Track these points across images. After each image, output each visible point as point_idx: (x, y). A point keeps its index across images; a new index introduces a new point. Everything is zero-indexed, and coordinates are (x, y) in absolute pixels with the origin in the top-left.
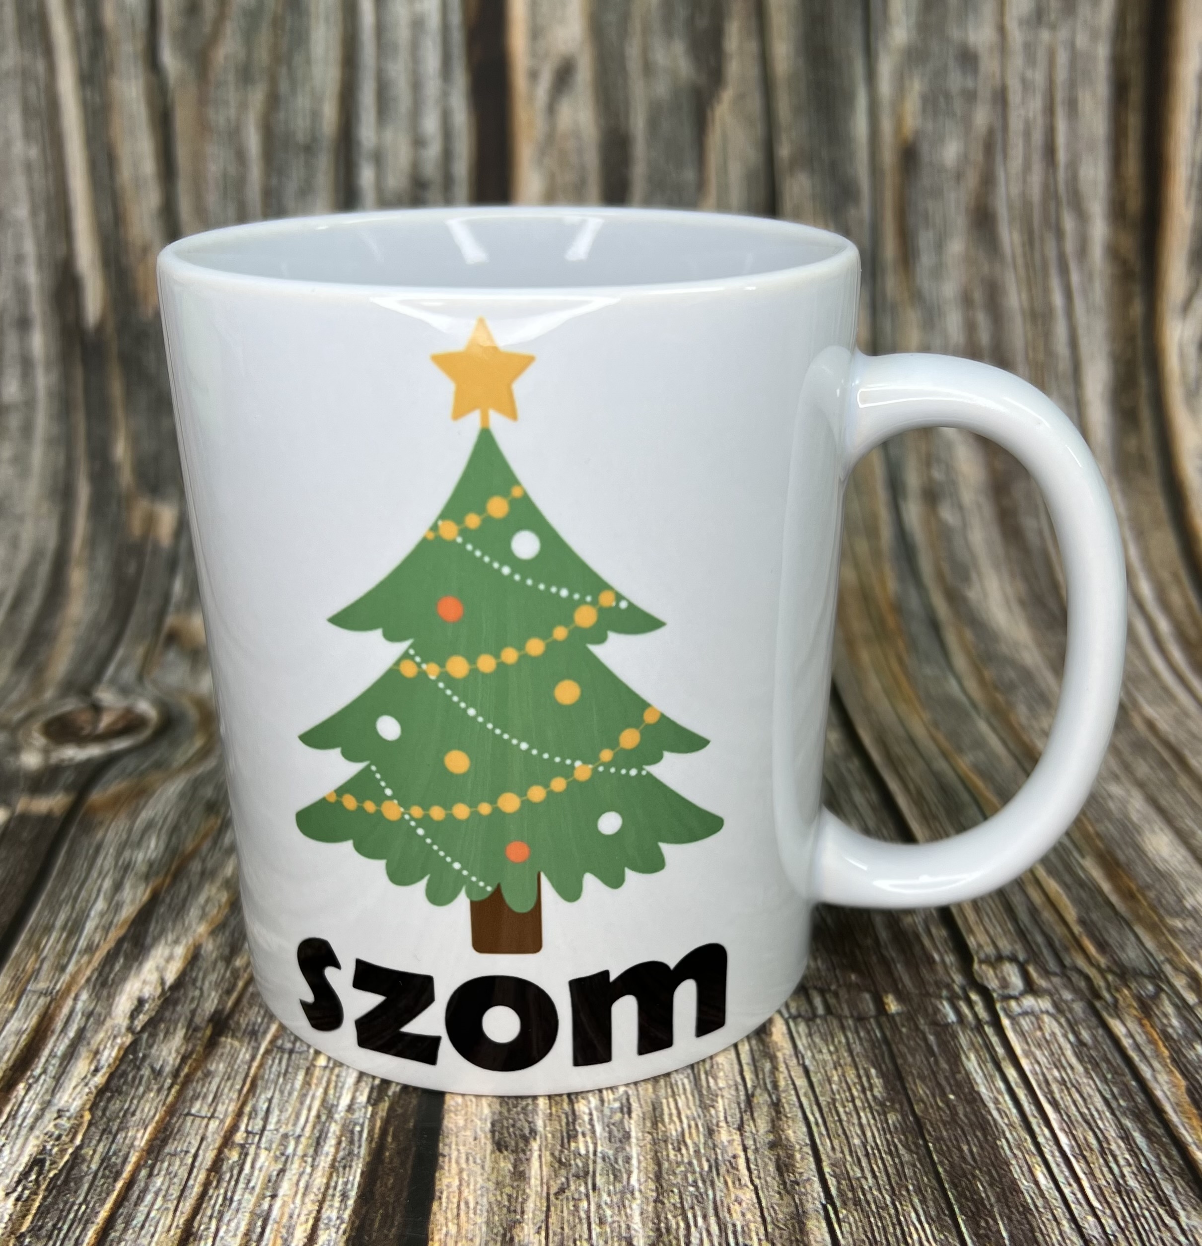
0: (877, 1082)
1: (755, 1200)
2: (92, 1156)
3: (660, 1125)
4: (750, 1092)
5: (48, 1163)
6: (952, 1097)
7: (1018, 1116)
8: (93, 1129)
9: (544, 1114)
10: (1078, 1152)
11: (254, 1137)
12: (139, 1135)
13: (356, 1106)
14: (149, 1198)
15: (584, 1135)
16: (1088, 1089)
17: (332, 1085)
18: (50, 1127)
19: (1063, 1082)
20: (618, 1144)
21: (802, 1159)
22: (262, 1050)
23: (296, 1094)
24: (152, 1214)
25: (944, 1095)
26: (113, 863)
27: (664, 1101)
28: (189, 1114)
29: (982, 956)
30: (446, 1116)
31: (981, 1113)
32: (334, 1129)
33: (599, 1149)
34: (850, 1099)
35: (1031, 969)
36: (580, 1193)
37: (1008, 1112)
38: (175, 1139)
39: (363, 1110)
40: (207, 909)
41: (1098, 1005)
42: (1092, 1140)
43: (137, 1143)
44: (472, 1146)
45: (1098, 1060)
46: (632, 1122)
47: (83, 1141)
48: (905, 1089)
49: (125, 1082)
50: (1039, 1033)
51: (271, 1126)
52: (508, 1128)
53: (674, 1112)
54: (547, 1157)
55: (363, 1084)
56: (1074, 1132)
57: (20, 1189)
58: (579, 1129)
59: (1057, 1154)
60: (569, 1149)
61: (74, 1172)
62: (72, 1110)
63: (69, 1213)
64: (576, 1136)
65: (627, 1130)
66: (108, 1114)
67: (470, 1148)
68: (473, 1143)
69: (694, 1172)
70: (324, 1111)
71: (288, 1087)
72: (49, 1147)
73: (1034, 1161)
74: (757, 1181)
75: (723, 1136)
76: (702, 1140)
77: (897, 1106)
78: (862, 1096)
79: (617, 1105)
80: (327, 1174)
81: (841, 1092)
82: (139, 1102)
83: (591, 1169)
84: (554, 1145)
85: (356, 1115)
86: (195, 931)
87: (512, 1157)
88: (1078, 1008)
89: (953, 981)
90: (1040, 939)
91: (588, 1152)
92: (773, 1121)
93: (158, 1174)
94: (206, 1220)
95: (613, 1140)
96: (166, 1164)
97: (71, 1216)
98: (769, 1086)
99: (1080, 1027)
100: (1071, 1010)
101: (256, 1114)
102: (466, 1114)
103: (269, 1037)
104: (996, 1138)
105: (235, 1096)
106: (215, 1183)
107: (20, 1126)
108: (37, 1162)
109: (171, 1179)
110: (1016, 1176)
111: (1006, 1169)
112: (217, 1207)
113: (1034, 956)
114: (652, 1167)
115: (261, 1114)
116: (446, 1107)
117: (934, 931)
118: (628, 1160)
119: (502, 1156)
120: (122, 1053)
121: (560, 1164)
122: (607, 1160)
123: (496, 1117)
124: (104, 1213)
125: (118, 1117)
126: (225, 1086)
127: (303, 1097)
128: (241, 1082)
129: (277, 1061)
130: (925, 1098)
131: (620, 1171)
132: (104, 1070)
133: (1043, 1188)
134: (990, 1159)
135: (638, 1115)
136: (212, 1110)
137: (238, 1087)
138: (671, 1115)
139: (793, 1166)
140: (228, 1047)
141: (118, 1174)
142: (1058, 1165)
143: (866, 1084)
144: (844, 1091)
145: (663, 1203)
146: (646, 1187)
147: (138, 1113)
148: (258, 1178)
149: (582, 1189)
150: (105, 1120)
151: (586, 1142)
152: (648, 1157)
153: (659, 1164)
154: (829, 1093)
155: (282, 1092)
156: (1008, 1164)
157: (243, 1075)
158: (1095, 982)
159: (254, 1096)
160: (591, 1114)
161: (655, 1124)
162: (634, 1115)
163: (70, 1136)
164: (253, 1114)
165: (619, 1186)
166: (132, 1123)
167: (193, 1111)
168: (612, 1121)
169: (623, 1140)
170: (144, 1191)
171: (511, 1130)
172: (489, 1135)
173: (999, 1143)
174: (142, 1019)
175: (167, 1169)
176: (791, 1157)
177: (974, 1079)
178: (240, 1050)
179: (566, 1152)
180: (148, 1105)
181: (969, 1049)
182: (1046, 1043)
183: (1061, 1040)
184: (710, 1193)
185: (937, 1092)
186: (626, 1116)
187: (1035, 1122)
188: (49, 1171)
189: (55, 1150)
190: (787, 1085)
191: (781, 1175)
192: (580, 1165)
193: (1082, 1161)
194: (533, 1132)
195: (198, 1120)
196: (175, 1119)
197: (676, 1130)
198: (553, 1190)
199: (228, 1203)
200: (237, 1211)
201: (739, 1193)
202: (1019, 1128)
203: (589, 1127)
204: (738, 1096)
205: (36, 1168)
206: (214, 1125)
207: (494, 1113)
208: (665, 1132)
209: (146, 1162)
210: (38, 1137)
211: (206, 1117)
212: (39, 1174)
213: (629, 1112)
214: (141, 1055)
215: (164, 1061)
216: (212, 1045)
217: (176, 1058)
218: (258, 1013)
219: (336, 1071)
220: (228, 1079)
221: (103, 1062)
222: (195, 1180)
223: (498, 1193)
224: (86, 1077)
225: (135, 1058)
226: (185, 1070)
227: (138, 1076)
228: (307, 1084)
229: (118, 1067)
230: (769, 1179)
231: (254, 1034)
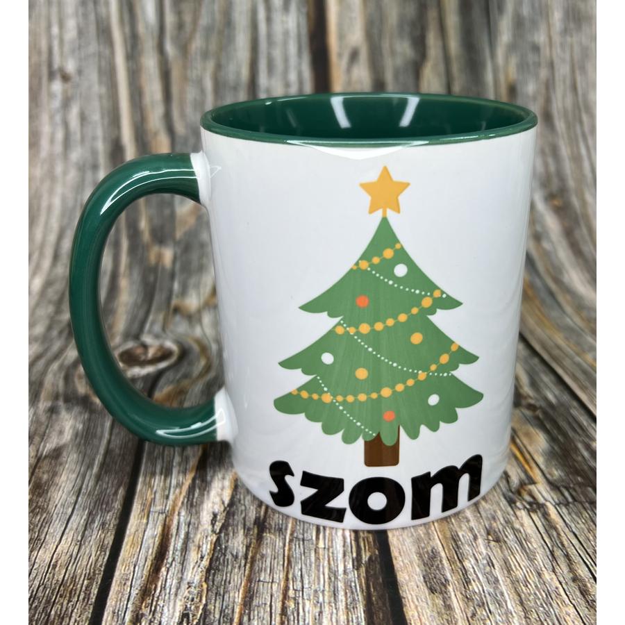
1: (576, 613)
2: (214, 610)
3: (511, 572)
4: (551, 548)
5: (191, 616)
8: (210, 593)
9: (449, 569)
12: (236, 595)
13: (348, 571)
15: (474, 581)
17: (331, 558)
18: (186, 594)
20: (494, 585)
21: (591, 586)
22: (287, 540)
23: (313, 565)
27: (509, 558)
28: (259, 581)
30: (398, 574)
32: (341, 585)
33: (485, 589)
36: (483, 615)
38: (256, 597)
39: (352, 573)
43: (236, 600)
44: (417, 591)
46: (496, 571)
47: (206, 601)
49: (220, 564)
51: (306, 586)
52: (432, 579)
53: (517, 564)
54: (459, 595)
55: (347, 557)
58: (470, 577)
60: (469, 590)
62: (195, 581)
64: (470, 582)
65: (495, 576)
66: (215, 583)
68: (417, 589)
69: (539, 599)
70: (332, 575)
71: (308, 561)
72: (189, 606)
74: (573, 602)
75: (548, 576)
76: (537, 580)
79: (485, 562)
80: (345, 613)
82: (230, 575)
83: (485, 601)
84: (460, 588)
85: (350, 576)
87: (441, 597)
91: (479, 590)
92: (569, 565)
93: (254, 619)
95: (490, 583)
96: (256, 612)
98: (559, 545)
101: (296, 579)
102: (408, 572)
103: (289, 532)
105: (281, 568)
107: (169, 593)
108: (185, 616)
114: (516, 597)
115: (299, 579)
116: (396, 568)
118: (502, 594)
119: (435, 596)
120: (213, 546)
121: (468, 599)
122: (491, 595)
123: (424, 573)
125: (221, 585)
126: (274, 563)
127: (318, 567)
128: (282, 560)
129: (297, 546)
131: (500, 601)
132: (206, 557)
135: (498, 567)
136: (271, 577)
137: (281, 563)
138: (515, 566)
139: (588, 591)
140: (269, 539)
141: (232, 620)
145: (530, 619)
146: (518, 610)
147: (232, 582)
148: (309, 617)
149: (484, 613)
150: (215, 587)
151: (476, 585)
152: (512, 591)
153: (519, 596)
155: (306, 565)
157: (282, 556)
159: (291, 567)
160: (473, 568)
161: (509, 571)
162: (496, 567)
163: (199, 598)
165: (503, 611)
166: (230, 588)
167: (262, 579)
168: (486, 571)
169: (496, 582)
171: (435, 580)
172: (424, 584)
174: (218, 525)
175: (258, 615)
176: (585, 586)
178: (276, 541)
180: (236, 576)
184: (551, 610)
186: (492, 568)
188: (193, 620)
189: (193, 608)
190: (568, 544)
191: (584, 597)
192: (478, 598)
194: (446, 580)
195: (265, 584)
196: (253, 584)
197: (521, 574)
198: (469, 615)
201: (567, 609)
203: (475, 575)
204: (546, 552)
205: (185, 620)
206: (275, 586)
207: (422, 571)
208: (516, 576)
209: (245, 612)
210: (181, 600)
211: (269, 582)
212: (188, 623)
213: (493, 566)
214: (223, 547)
215: (237, 549)
216: (260, 538)
217: (243, 547)
218: (279, 517)
219: (331, 550)
220: (275, 558)
221: (204, 552)
222: (275, 621)
223: (440, 618)
224: (197, 562)
225: (221, 549)
226: (250, 554)
227: (226, 560)
228: (317, 559)
229: (213, 555)
230: (579, 600)
231: (280, 530)
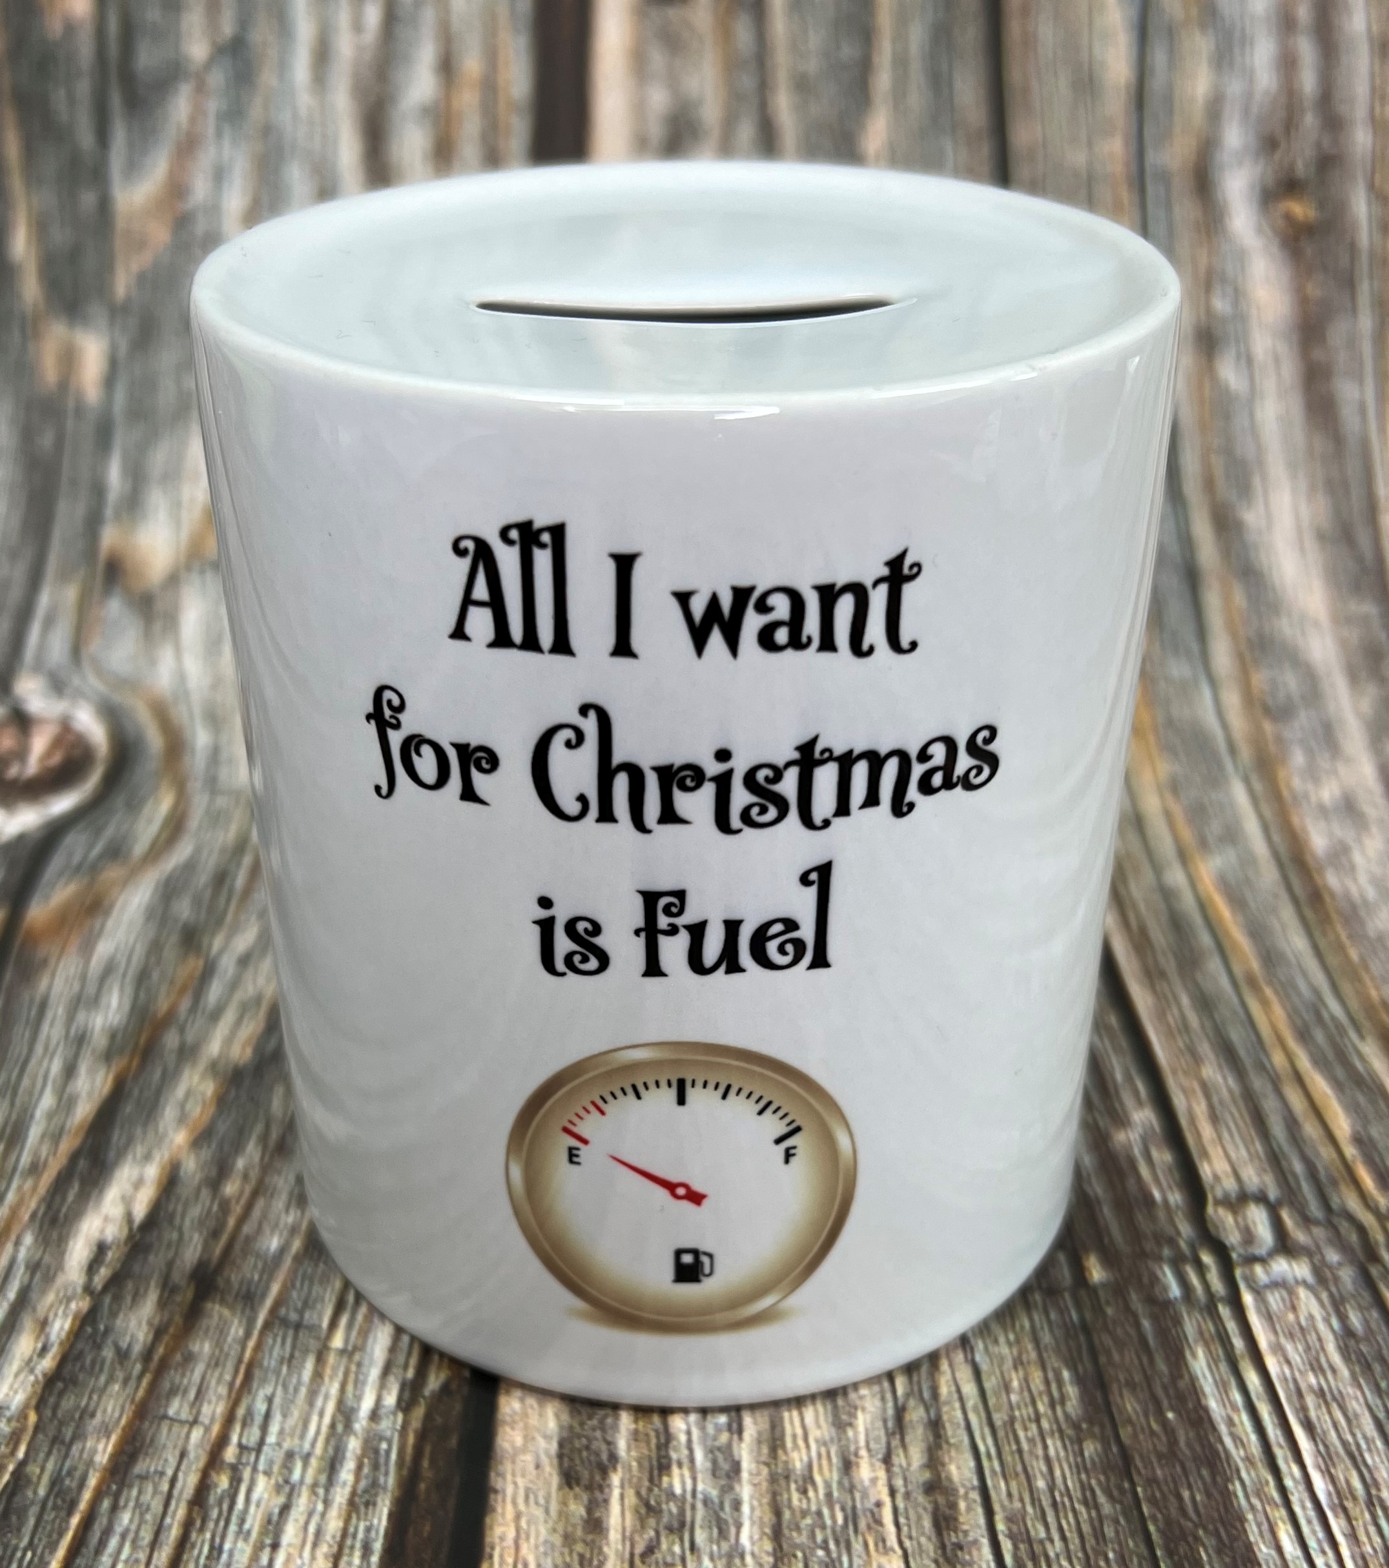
0: (1072, 1391)
2: (39, 1478)
3: (780, 1452)
4: (901, 1401)
6: (1170, 1415)
7: (1258, 1445)
8: (41, 1436)
9: (628, 1432)
10: (1336, 1501)
11: (250, 1453)
12: (101, 1446)
13: (382, 1411)
14: (114, 1542)
15: (680, 1465)
16: (1356, 1406)
17: (352, 1377)
19: (1321, 1394)
20: (725, 1482)
21: (968, 1509)
22: (260, 1323)
23: (303, 1391)
25: (1160, 1413)
26: (63, 1033)
29: (1219, 1193)
30: (500, 1431)
31: (1209, 1441)
32: (354, 1445)
33: (700, 1487)
34: (1033, 1416)
35: (1286, 1215)
36: (673, 1554)
37: (1245, 1440)
38: (147, 1454)
39: (391, 1417)
40: (188, 1107)
41: (1374, 1271)
42: (1357, 1484)
43: (97, 1458)
44: (533, 1478)
45: (1369, 1359)
46: (744, 1445)
47: (27, 1454)
48: (1108, 1403)
49: (82, 1368)
50: (1291, 1317)
51: (271, 1439)
52: (580, 1451)
53: (799, 1431)
54: (631, 1499)
55: (392, 1377)
56: (1333, 1471)
58: (674, 1456)
59: (1309, 1504)
60: (659, 1486)
61: (16, 1500)
62: (13, 1405)
64: (669, 1467)
65: (737, 1458)
66: (60, 1414)
67: (531, 1481)
68: (534, 1472)
69: (823, 1527)
70: (340, 1418)
71: (294, 1381)
73: (1277, 1514)
74: (907, 1543)
75: (867, 1471)
76: (836, 1478)
77: (1097, 1430)
78: (1050, 1412)
80: (344, 1514)
81: (1022, 1406)
82: (100, 1397)
83: (688, 1518)
84: (640, 1479)
85: (382, 1425)
86: (172, 1141)
87: (585, 1497)
88: (1347, 1276)
89: (1178, 1233)
90: (1298, 1167)
91: (684, 1491)
92: (930, 1450)
93: (126, 1505)
95: (717, 1473)
96: (135, 1493)
98: (926, 1395)
99: (1348, 1307)
100: (1336, 1279)
101: (252, 1420)
102: (526, 1427)
103: (268, 1303)
104: (1229, 1480)
105: (223, 1390)
106: (198, 1522)
109: (142, 1514)
110: (1252, 1539)
111: (1240, 1527)
112: (203, 1559)
113: (1291, 1195)
114: (769, 1517)
115: (258, 1420)
116: (498, 1416)
117: (1155, 1154)
118: (737, 1505)
119: (571, 1494)
120: (78, 1323)
121: (648, 1509)
122: (710, 1505)
123: (565, 1434)
125: (72, 1418)
126: (212, 1376)
127: (313, 1394)
128: (232, 1370)
129: (279, 1340)
130: (1134, 1417)
131: (726, 1522)
132: (53, 1350)
133: (1288, 1557)
134: (1218, 1510)
135: (751, 1435)
136: (194, 1411)
137: (228, 1377)
138: (794, 1436)
139: (956, 1520)
140: (217, 1318)
141: (73, 1505)
142: (1309, 1522)
143: (1056, 1394)
144: (1026, 1405)
146: (761, 1549)
147: (99, 1415)
148: (255, 1516)
149: (677, 1549)
150: (56, 1422)
151: (682, 1476)
152: (765, 1501)
153: (778, 1513)
154: (1006, 1407)
155: (285, 1387)
156: (1242, 1520)
157: (235, 1360)
158: (1371, 1234)
159: (249, 1392)
160: (689, 1433)
161: (773, 1451)
162: (746, 1436)
163: (11, 1446)
164: (249, 1421)
165: (725, 1546)
166: (90, 1429)
167: (171, 1412)
168: (717, 1444)
169: (732, 1474)
170: (107, 1532)
171: (585, 1454)
172: (555, 1461)
173: (1231, 1487)
174: (104, 1273)
175: (137, 1499)
176: (953, 1506)
177: (1201, 1387)
178: (232, 1323)
179: (656, 1490)
180: (112, 1402)
181: (1196, 1342)
182: (1300, 1332)
183: (1321, 1326)
184: (845, 1558)
185: (1151, 1407)
186: (735, 1437)
187: (1282, 1455)
190: (950, 1393)
191: (939, 1533)
192: (674, 1510)
193: (1342, 1515)
194: (613, 1458)
195: (176, 1428)
196: (147, 1424)
197: (801, 1460)
198: (640, 1548)
199: (215, 1553)
201: (884, 1560)
202: (1259, 1465)
203: (686, 1452)
204: (884, 1410)
206: (196, 1434)
207: (561, 1427)
208: (786, 1463)
209: (109, 1488)
211: (187, 1422)
213: (740, 1431)
214: (102, 1327)
215: (132, 1336)
216: (193, 1315)
217: (147, 1334)
218: (255, 1266)
219: (357, 1357)
220: (217, 1365)
221: (54, 1336)
222: (173, 1518)
223: (566, 1551)
224: (30, 1360)
225: (96, 1330)
226: (161, 1350)
227: (99, 1359)
228: (318, 1375)
229: (72, 1346)
230: (923, 1540)
231: (249, 1299)
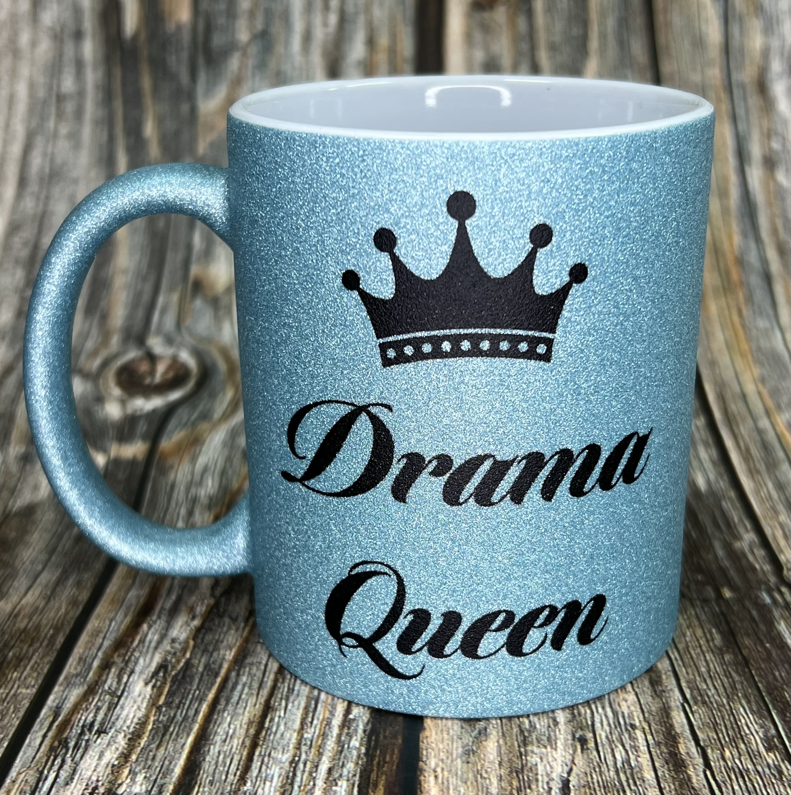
1: (636, 700)
2: (199, 664)
5: (170, 668)
12: (228, 653)
14: (239, 687)
18: (168, 648)
21: (666, 678)
24: (243, 696)
38: (251, 656)
43: (227, 657)
49: (214, 624)
57: (154, 681)
61: (188, 672)
62: (181, 638)
63: (188, 694)
72: (169, 658)
74: (637, 690)
78: (706, 644)
81: (691, 642)
82: (225, 635)
93: (244, 674)
94: (278, 700)
96: (247, 669)
97: (190, 696)
106: (281, 680)
107: (148, 646)
108: (163, 667)
109: (252, 677)
112: (285, 693)
120: (209, 608)
124: (211, 696)
132: (199, 617)
139: (661, 682)
141: (217, 675)
144: (694, 642)
147: (225, 642)
154: (684, 643)
167: (261, 640)
170: (236, 684)
175: (249, 672)
180: (231, 637)
188: (172, 671)
189: (174, 660)
191: (653, 687)
196: (250, 645)
200: (298, 695)
201: (625, 696)
205: (162, 670)
209: (234, 668)
210: (161, 653)
212: (165, 673)
214: (222, 609)
215: (238, 613)
217: (244, 612)
221: (198, 612)
224: (187, 622)
225: (219, 611)
227: (222, 621)
229: (208, 616)
